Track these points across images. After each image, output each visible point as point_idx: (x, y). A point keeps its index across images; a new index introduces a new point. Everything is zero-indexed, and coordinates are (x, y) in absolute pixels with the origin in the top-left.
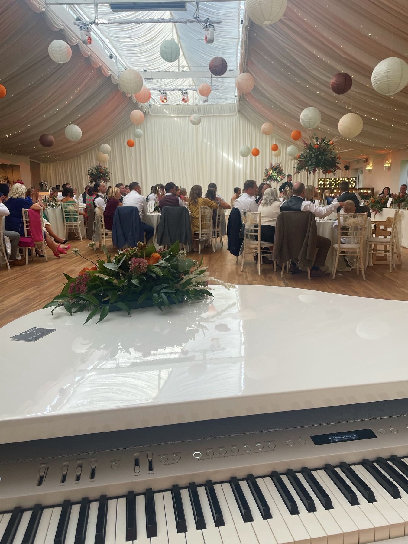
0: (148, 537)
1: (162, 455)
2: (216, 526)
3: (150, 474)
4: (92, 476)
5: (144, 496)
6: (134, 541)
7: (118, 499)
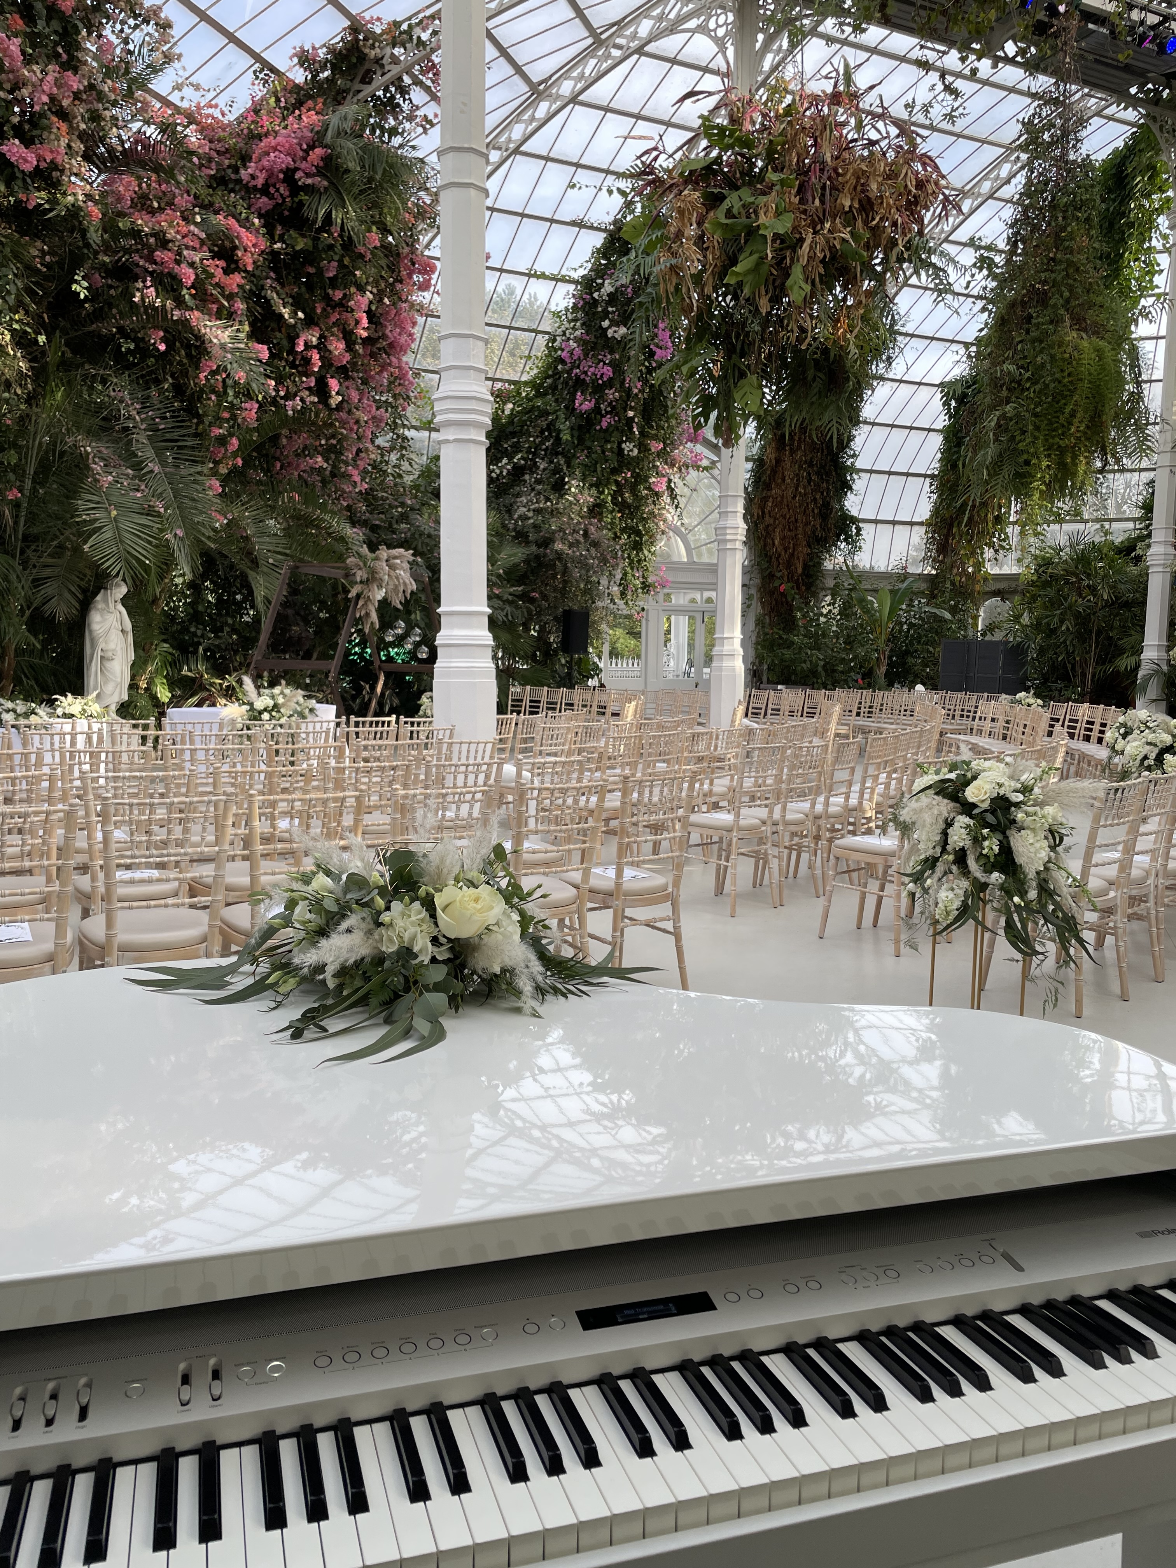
0: (201, 1542)
1: (243, 1365)
2: (350, 1514)
3: (213, 1406)
4: (83, 1414)
5: (197, 1457)
6: (171, 1551)
7: (139, 1466)
